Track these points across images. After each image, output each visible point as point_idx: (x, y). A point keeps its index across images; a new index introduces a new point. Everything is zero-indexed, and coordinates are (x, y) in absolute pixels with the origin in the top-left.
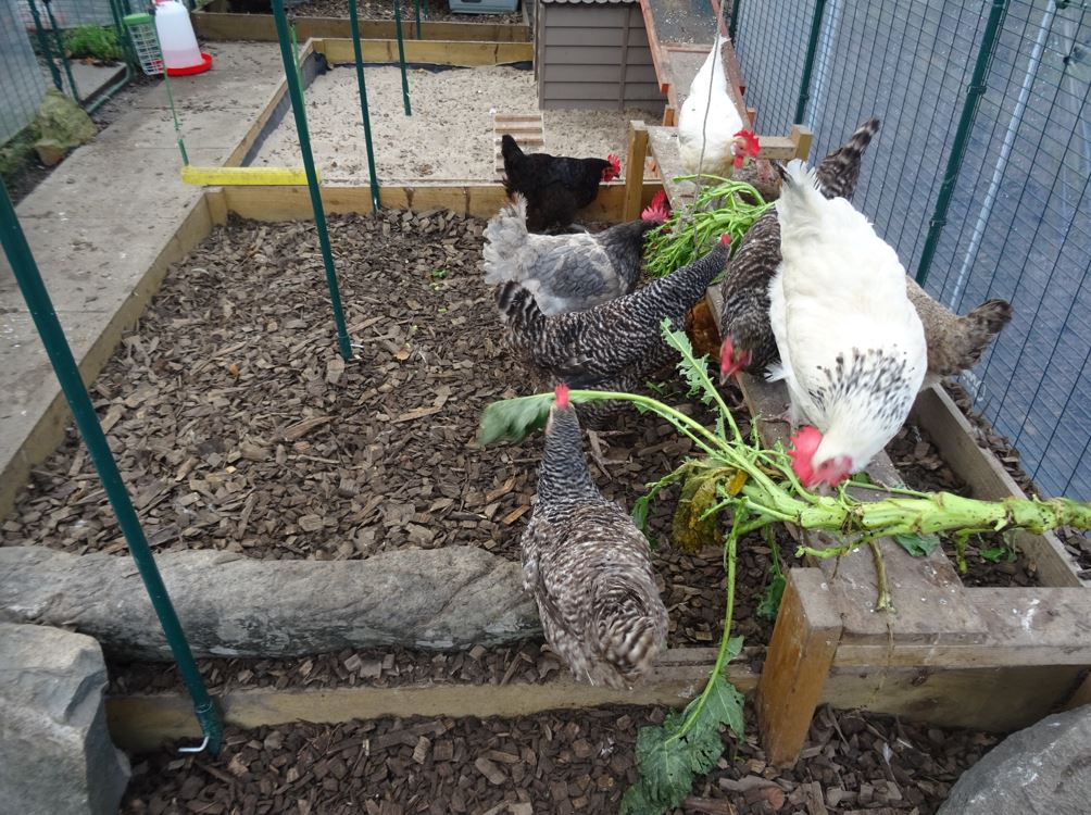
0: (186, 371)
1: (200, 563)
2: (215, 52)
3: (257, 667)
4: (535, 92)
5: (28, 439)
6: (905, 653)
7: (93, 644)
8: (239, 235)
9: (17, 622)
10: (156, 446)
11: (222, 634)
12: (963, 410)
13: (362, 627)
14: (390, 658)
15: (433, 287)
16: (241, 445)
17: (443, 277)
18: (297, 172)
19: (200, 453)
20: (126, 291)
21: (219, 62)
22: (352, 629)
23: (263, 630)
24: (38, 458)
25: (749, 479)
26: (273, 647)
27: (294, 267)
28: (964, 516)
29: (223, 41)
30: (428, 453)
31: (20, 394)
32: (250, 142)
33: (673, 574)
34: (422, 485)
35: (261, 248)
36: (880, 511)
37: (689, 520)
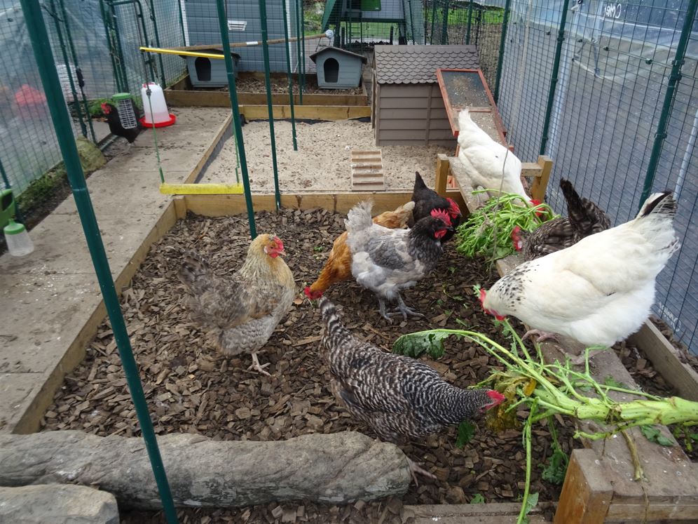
0: (161, 311)
1: (181, 443)
2: (177, 113)
3: (214, 514)
4: (373, 135)
5: (64, 357)
6: (656, 510)
7: (112, 499)
8: (193, 225)
9: (62, 483)
10: (143, 361)
11: (193, 492)
12: (668, 337)
13: (285, 487)
14: (302, 509)
15: (315, 257)
16: (197, 360)
17: (321, 251)
18: (230, 186)
19: (171, 365)
20: (126, 261)
21: (180, 119)
22: (278, 489)
23: (220, 488)
24: (69, 369)
25: (538, 385)
26: (225, 501)
27: (228, 245)
28: (690, 413)
29: (182, 106)
30: (318, 366)
31: (57, 326)
32: (200, 168)
33: (483, 450)
34: (314, 388)
35: (207, 233)
36: (632, 409)
37: (498, 412)
